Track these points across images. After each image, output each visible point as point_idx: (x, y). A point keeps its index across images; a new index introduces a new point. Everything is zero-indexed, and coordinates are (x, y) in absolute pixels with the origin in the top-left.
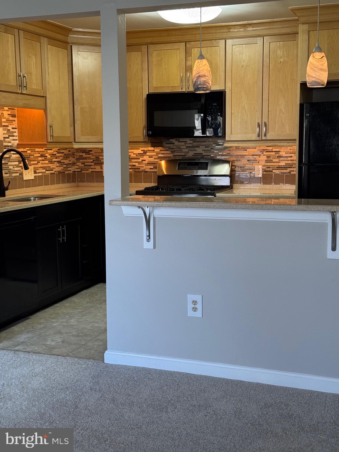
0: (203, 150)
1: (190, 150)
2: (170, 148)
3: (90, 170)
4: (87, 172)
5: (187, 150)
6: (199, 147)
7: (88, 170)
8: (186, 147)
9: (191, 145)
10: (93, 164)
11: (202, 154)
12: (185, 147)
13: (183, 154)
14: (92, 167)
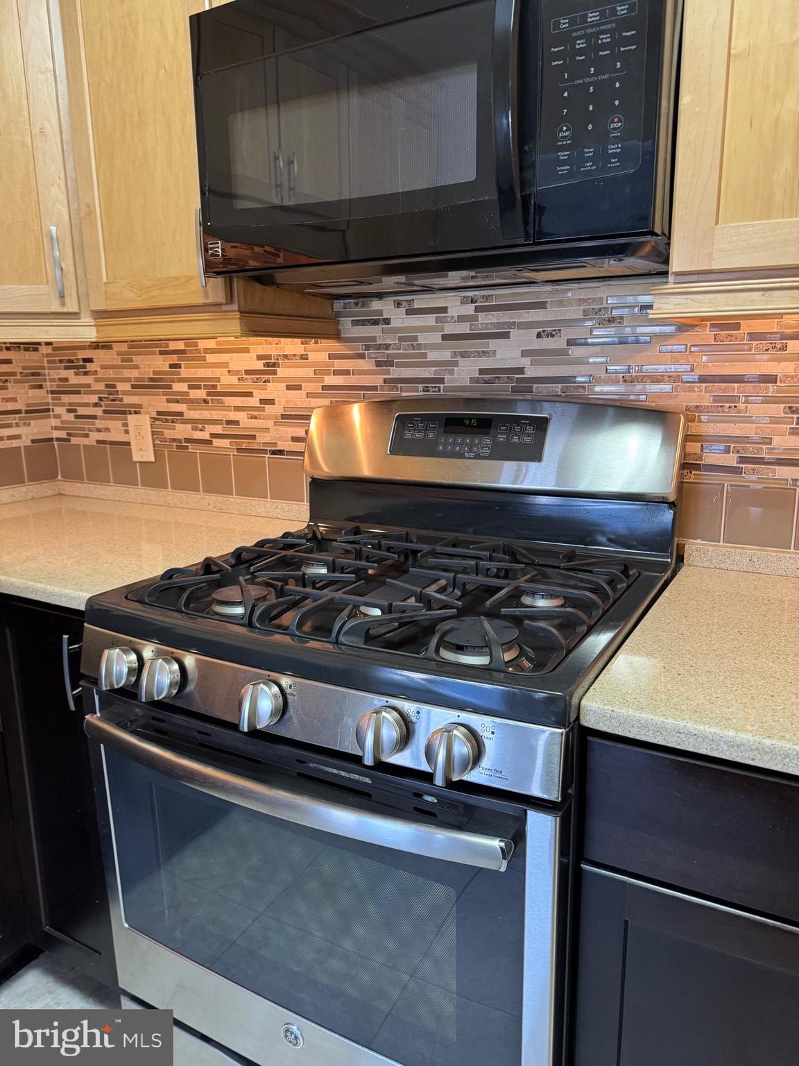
0: (525, 354)
1: (464, 355)
2: (370, 344)
3: (95, 436)
4: (85, 441)
5: (446, 355)
6: (505, 335)
7: (87, 436)
8: (445, 337)
9: (464, 328)
10: (98, 412)
11: (521, 370)
12: (436, 338)
13: (428, 373)
14: (99, 424)
